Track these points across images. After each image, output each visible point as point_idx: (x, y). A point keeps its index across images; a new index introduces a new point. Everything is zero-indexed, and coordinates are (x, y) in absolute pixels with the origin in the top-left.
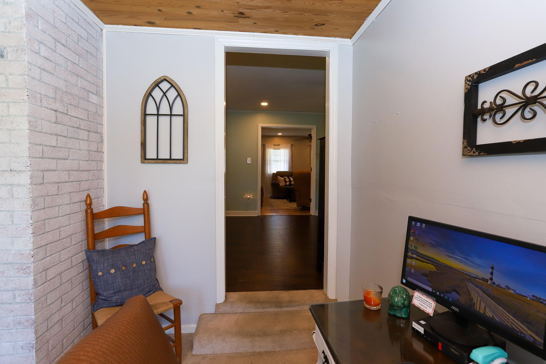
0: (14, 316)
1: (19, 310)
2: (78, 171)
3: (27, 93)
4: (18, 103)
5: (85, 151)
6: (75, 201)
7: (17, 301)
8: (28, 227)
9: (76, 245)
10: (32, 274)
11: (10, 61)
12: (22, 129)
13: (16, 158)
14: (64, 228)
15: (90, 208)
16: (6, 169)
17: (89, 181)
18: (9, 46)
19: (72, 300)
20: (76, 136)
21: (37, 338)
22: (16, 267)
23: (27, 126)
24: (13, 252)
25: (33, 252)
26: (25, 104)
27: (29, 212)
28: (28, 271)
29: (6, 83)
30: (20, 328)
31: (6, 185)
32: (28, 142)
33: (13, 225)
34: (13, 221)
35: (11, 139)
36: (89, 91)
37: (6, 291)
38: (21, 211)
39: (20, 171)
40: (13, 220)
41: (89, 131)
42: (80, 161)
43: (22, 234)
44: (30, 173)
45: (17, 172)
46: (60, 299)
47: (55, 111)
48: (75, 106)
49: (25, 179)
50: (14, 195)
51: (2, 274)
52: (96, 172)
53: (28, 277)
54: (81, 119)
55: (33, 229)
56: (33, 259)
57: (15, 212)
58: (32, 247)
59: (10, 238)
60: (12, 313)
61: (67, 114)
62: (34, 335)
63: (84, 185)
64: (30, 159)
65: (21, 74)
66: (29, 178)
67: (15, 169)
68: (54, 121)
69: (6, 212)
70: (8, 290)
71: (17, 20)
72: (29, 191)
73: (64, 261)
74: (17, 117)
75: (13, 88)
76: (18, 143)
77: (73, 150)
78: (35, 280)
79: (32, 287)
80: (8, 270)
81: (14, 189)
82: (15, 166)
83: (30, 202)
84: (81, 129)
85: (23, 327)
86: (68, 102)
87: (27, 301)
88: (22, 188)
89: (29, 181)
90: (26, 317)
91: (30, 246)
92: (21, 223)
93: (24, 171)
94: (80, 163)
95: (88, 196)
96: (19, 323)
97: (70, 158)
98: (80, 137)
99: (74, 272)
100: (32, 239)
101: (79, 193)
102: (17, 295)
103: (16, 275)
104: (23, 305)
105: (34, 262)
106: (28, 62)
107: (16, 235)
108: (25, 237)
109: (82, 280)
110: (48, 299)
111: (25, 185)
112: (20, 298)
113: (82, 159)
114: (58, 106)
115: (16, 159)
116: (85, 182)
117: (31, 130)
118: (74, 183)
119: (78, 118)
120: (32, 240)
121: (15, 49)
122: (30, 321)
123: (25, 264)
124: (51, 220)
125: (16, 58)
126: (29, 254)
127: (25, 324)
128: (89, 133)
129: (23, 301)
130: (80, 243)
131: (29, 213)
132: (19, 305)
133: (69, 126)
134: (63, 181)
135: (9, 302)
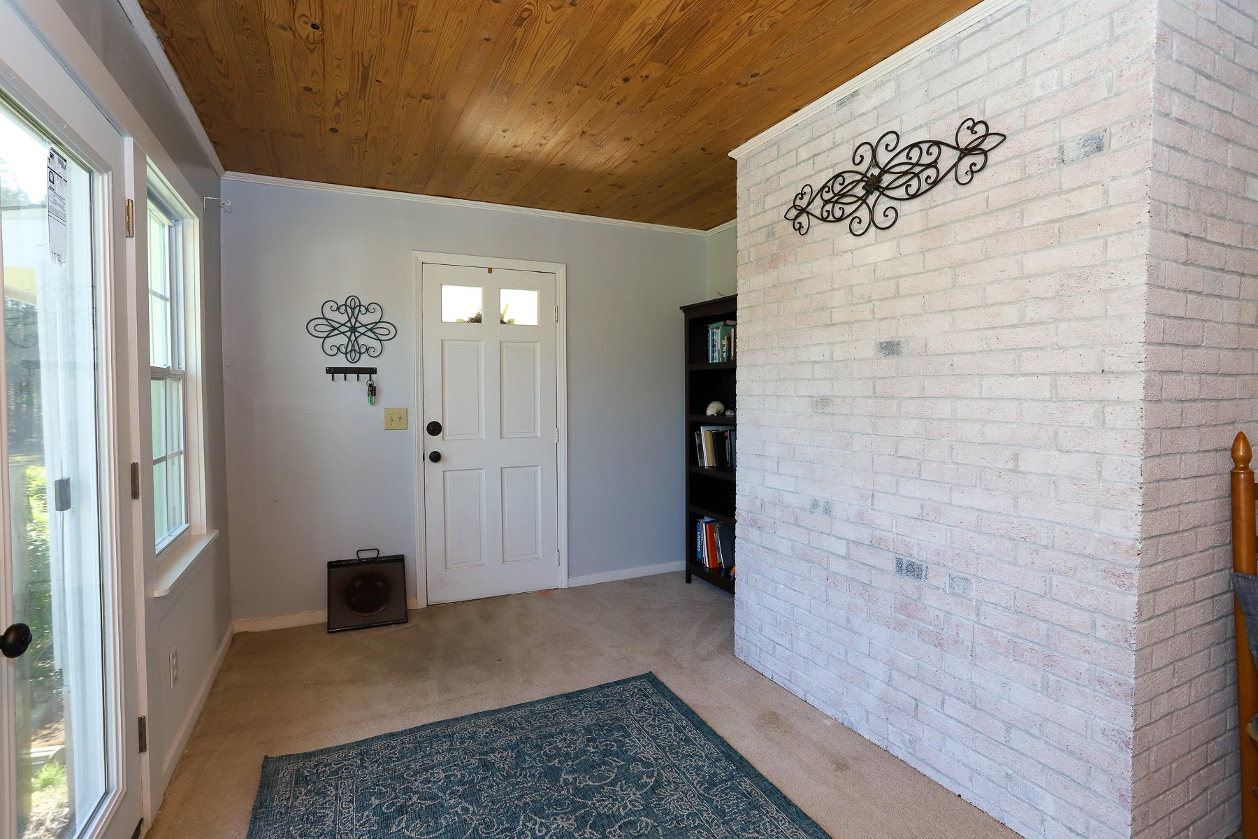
0: (1091, 663)
1: (1101, 653)
2: (1215, 374)
3: (1149, 208)
4: (1127, 232)
5: (1231, 326)
6: (1208, 448)
7: (1098, 635)
8: (1132, 489)
9: (1204, 554)
10: (1135, 591)
11: (1115, 151)
12: (1132, 286)
13: (1116, 347)
14: (1186, 506)
15: (1246, 468)
16: (1093, 370)
17: (1235, 402)
18: (1116, 123)
19: (1190, 680)
20: (1218, 292)
21: (1136, 730)
22: (1103, 567)
23: (1144, 277)
24: (1097, 535)
25: (1141, 546)
26: (1142, 232)
27: (1136, 459)
28: (1126, 581)
29: (1104, 198)
30: (1101, 690)
31: (1092, 401)
32: (1145, 311)
33: (1101, 481)
34: (1100, 474)
35: (1106, 308)
36: (1247, 173)
37: (1077, 608)
38: (1120, 456)
39: (1123, 373)
40: (1101, 471)
41: (1243, 275)
42: (1221, 351)
43: (1119, 502)
44: (1144, 376)
45: (1116, 375)
46: (1171, 667)
47: (1187, 236)
48: (1220, 218)
49: (1134, 389)
50: (1107, 421)
51: (1073, 572)
52: (1250, 378)
53: (1126, 593)
54: (1229, 246)
55: (1145, 495)
56: (1139, 559)
57: (1107, 456)
58: (1139, 535)
59: (1093, 506)
60: (1087, 656)
61: (1203, 240)
62: (1131, 720)
63: (1227, 411)
64: (1146, 347)
65: (1136, 170)
66: (1142, 386)
67: (1113, 368)
68: (1183, 260)
69: (1086, 455)
70: (1081, 608)
71: (1138, 60)
72: (1141, 415)
73: (1183, 582)
74: (1124, 263)
75: (1118, 205)
76: (1121, 316)
77: (1211, 324)
78: (1139, 604)
79: (1134, 618)
80: (1084, 569)
81: (1108, 409)
82: (1112, 363)
83: (1140, 438)
84: (1228, 272)
85: (1109, 694)
86: (1208, 210)
87: (1121, 643)
88: (1126, 407)
89: (1141, 394)
90: (1115, 675)
91: (1135, 531)
92: (1118, 479)
93: (1132, 372)
94: (1222, 356)
95: (1241, 437)
96: (1100, 682)
97: (1204, 345)
98: (1225, 293)
99: (1196, 616)
100: (1139, 516)
101: (1215, 428)
102: (1099, 623)
103: (1100, 584)
104: (1112, 647)
105: (1141, 567)
106: (1155, 141)
107: (1104, 503)
108: (1125, 510)
109: (1209, 643)
110: (1154, 656)
111: (1132, 402)
112: (1105, 632)
113: (1226, 346)
114: (1191, 225)
115: (1115, 349)
116: (1227, 403)
117: (1151, 285)
118: (1208, 403)
119: (1223, 245)
120: (1140, 518)
121: (1128, 123)
122: (1124, 688)
123: (1121, 565)
124: (1168, 483)
125: (1128, 142)
126: (1132, 547)
127: (1113, 687)
128: (1243, 279)
129: (1111, 640)
130: (1211, 551)
131: (1138, 461)
132: (1103, 646)
133: (1206, 267)
134: (1190, 397)
135: (1082, 631)
